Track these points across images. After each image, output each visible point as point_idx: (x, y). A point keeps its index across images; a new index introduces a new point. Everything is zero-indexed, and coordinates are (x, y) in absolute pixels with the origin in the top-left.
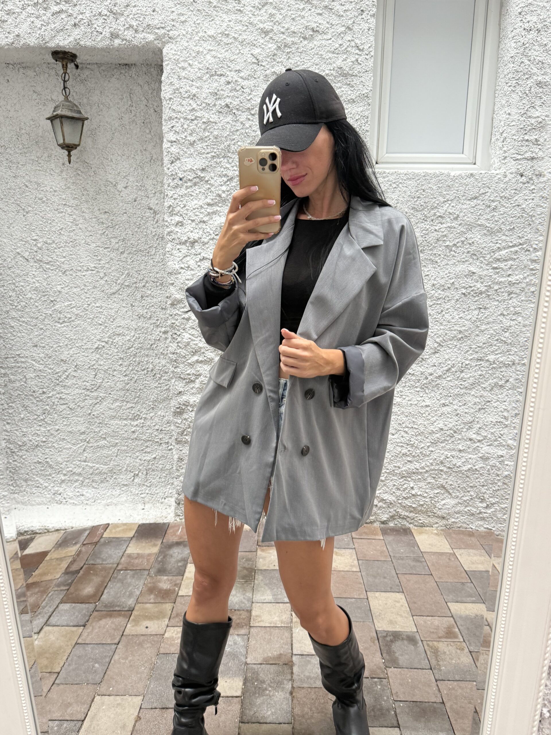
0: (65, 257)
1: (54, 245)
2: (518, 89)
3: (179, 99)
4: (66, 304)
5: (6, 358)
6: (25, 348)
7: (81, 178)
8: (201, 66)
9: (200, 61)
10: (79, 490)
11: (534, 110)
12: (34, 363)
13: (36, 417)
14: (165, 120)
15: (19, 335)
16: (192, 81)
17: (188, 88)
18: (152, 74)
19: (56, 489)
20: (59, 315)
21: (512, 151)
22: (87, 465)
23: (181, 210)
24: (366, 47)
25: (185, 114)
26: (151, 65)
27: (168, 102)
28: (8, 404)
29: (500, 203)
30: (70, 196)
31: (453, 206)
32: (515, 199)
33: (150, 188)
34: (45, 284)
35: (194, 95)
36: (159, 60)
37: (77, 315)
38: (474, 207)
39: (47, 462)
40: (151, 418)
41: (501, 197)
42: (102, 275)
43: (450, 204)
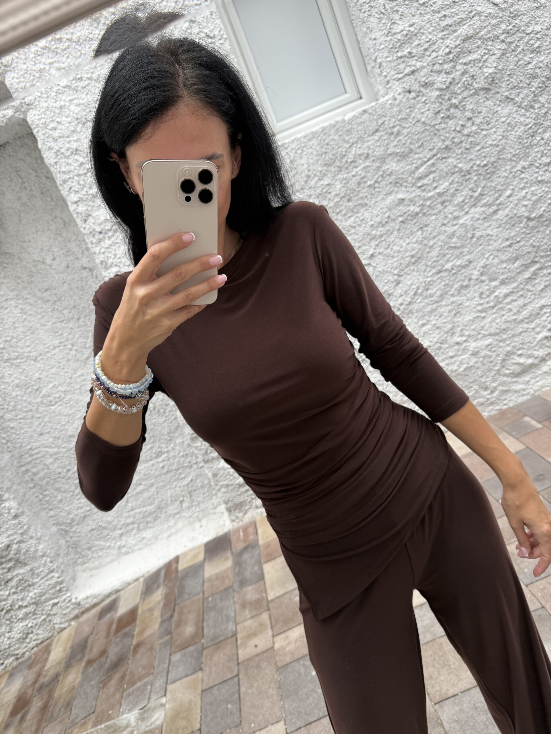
0: (29, 346)
1: (14, 340)
2: (374, 11)
3: (64, 160)
4: (51, 385)
5: (21, 456)
6: (33, 440)
7: (9, 269)
8: (70, 118)
9: (66, 114)
10: (139, 535)
11: (396, 25)
12: (47, 449)
13: (71, 494)
14: (61, 185)
15: (22, 431)
16: (68, 137)
17: (68, 145)
18: (28, 145)
19: (119, 543)
20: (49, 399)
21: (392, 73)
22: (136, 513)
23: (114, 261)
24: (216, 33)
25: (76, 171)
26: (23, 136)
27: (55, 167)
28: (42, 494)
29: (400, 125)
30: (6, 290)
31: (360, 148)
32: (412, 117)
33: (77, 250)
34: (23, 378)
35: (77, 150)
36: (28, 129)
37: (65, 391)
38: (378, 140)
39: (100, 526)
40: (173, 449)
41: (400, 120)
42: (69, 346)
43: (356, 147)
